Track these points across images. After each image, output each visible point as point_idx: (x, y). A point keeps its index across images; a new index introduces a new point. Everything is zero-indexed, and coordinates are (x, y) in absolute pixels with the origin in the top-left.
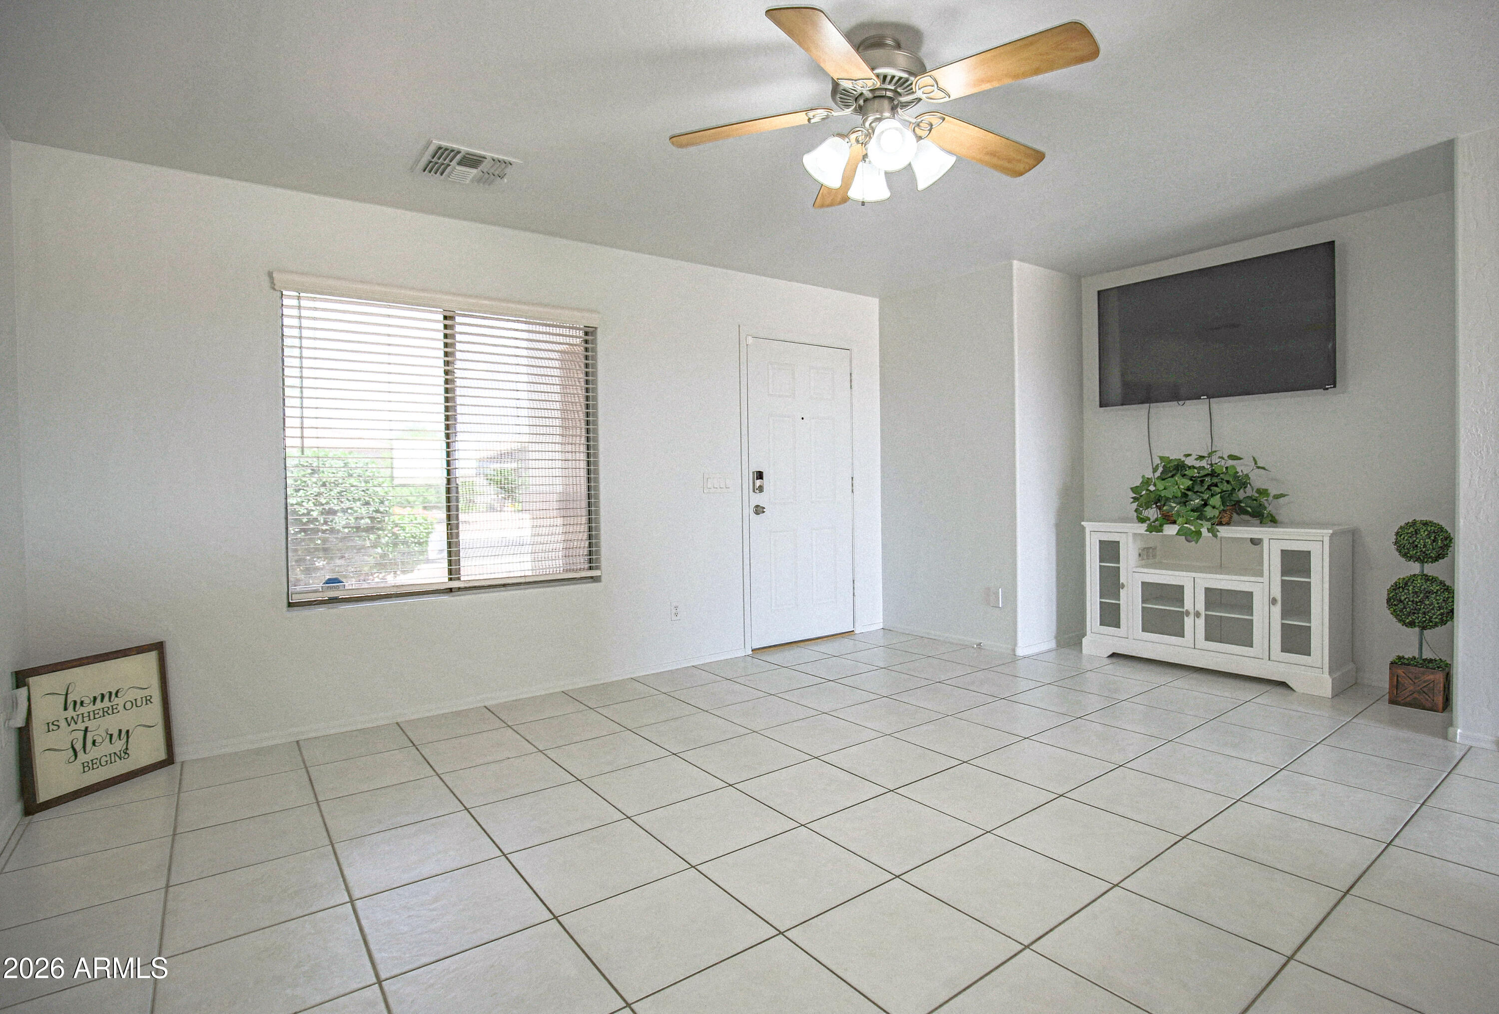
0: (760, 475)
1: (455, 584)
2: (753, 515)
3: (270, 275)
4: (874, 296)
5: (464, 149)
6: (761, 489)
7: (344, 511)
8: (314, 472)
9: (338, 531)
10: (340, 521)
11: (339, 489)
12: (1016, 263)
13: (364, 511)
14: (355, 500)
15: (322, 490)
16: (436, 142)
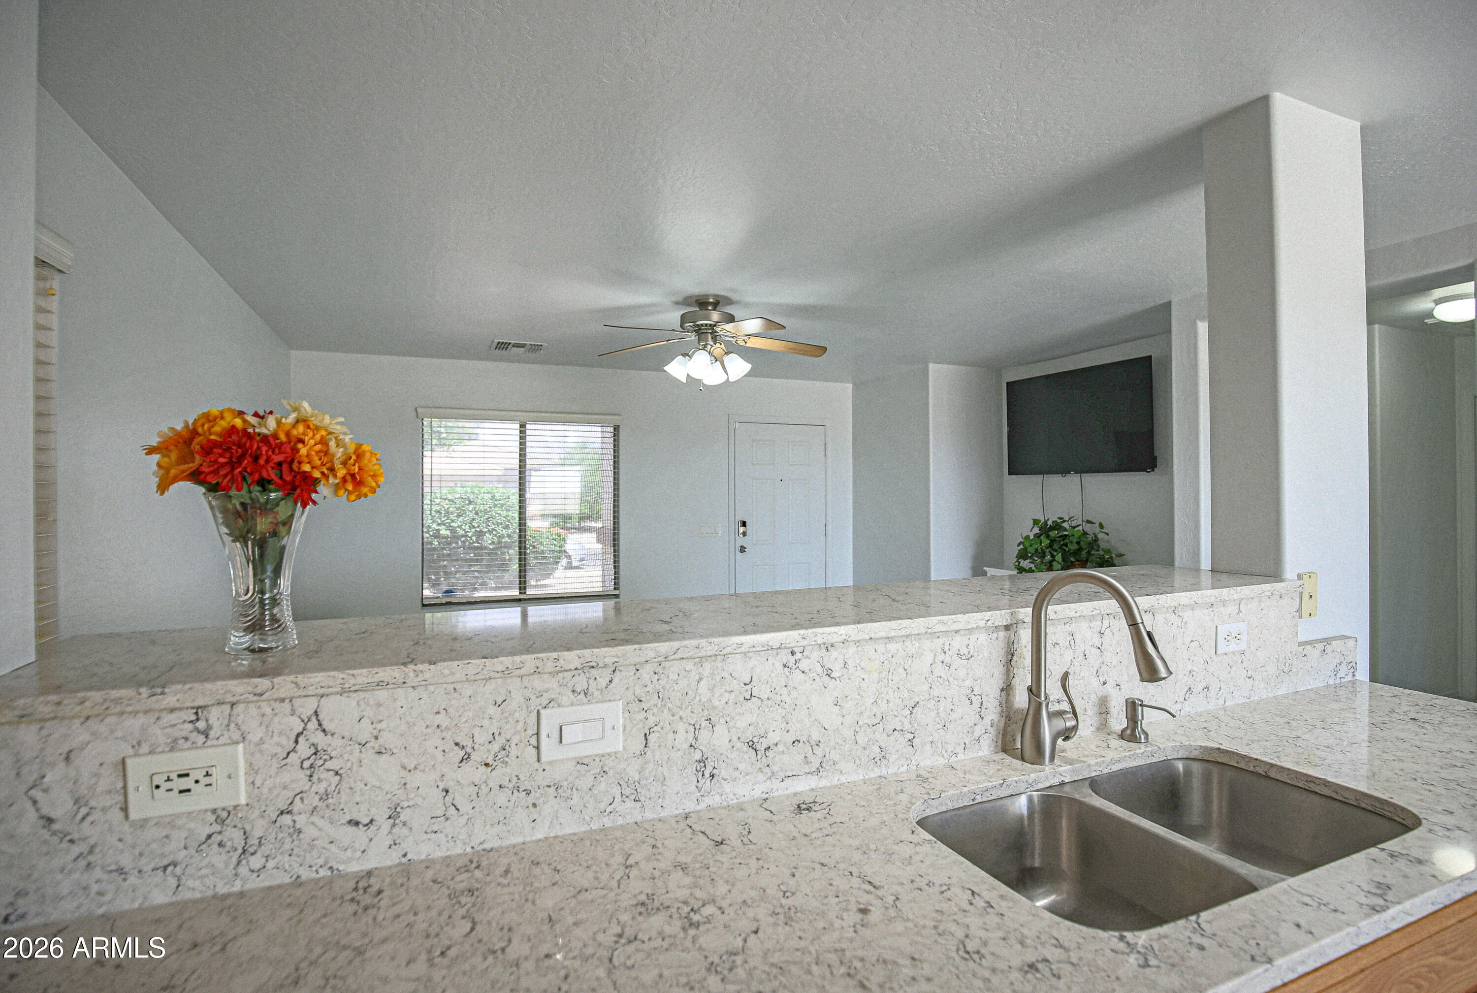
0: (744, 524)
1: (522, 597)
2: (738, 553)
3: (416, 409)
4: (848, 382)
5: (512, 342)
6: (744, 534)
7: (490, 532)
8: (470, 502)
9: (486, 548)
10: (488, 539)
11: (487, 516)
12: (931, 365)
13: (504, 532)
14: (498, 524)
15: (476, 517)
16: (496, 341)
